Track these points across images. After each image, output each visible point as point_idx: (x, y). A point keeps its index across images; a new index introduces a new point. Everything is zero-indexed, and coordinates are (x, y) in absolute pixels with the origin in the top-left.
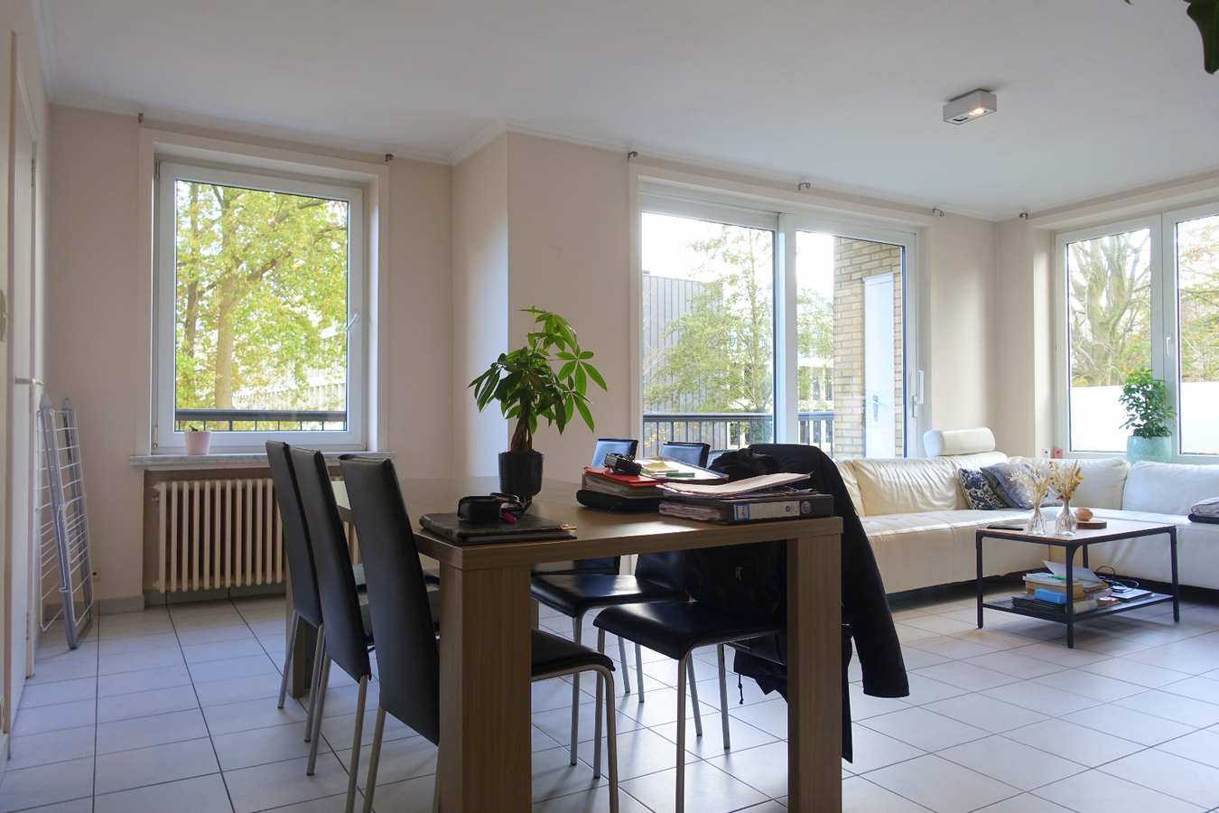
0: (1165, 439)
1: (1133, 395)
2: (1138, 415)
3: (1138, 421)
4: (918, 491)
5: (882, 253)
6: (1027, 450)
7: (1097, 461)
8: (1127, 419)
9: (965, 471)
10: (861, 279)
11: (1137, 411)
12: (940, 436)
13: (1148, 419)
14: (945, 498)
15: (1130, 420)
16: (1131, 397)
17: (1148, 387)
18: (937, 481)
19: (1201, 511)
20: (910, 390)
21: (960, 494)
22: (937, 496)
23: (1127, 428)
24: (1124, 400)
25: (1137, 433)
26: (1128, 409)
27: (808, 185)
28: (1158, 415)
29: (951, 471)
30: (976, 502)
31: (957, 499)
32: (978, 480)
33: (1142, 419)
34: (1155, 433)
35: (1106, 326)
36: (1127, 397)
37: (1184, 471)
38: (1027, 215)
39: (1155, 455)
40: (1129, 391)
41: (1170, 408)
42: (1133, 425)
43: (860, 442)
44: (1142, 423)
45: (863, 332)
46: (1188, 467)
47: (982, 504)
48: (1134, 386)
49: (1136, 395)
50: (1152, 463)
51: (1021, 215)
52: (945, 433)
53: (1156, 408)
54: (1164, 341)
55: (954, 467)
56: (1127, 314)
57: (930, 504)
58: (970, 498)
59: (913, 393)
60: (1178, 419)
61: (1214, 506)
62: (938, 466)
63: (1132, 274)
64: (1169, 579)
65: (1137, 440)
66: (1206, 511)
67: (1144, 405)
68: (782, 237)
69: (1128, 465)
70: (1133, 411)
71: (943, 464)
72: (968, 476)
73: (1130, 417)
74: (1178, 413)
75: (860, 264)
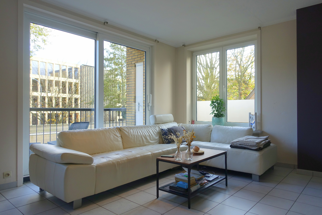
0: (223, 118)
1: (214, 104)
2: (215, 110)
3: (215, 112)
4: (145, 138)
5: (141, 55)
6: (184, 121)
7: (204, 125)
8: (212, 111)
9: (162, 129)
10: (135, 64)
11: (215, 109)
12: (155, 117)
13: (218, 111)
14: (155, 140)
15: (213, 112)
16: (213, 104)
17: (218, 101)
18: (152, 133)
19: (234, 144)
20: (147, 101)
21: (160, 137)
22: (152, 139)
23: (212, 114)
24: (212, 105)
25: (215, 116)
26: (213, 108)
27: (107, 23)
28: (221, 110)
29: (158, 129)
30: (166, 140)
31: (160, 140)
32: (166, 132)
33: (216, 111)
34: (220, 116)
35: (209, 87)
36: (212, 104)
37: (228, 129)
38: (185, 45)
39: (220, 123)
40: (213, 102)
41: (224, 108)
42: (214, 113)
43: (134, 118)
44: (216, 113)
45: (135, 81)
46: (229, 127)
47: (167, 141)
48: (214, 101)
49: (215, 104)
50: (219, 126)
51: (183, 45)
52: (157, 116)
53: (220, 108)
54: (223, 86)
55: (159, 127)
56: (214, 84)
57: (149, 142)
58: (164, 139)
59: (148, 102)
60: (226, 111)
61: (238, 142)
62: (153, 128)
63: (215, 74)
64: (224, 168)
65: (215, 118)
66: (236, 144)
67: (217, 107)
68: (98, 42)
69: (212, 126)
70: (214, 109)
71: (155, 127)
72: (163, 131)
73: (213, 111)
74: (226, 109)
75: (134, 58)
